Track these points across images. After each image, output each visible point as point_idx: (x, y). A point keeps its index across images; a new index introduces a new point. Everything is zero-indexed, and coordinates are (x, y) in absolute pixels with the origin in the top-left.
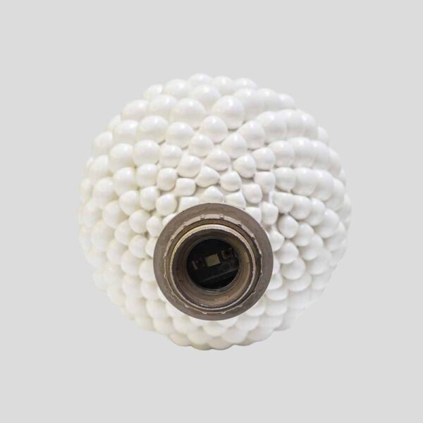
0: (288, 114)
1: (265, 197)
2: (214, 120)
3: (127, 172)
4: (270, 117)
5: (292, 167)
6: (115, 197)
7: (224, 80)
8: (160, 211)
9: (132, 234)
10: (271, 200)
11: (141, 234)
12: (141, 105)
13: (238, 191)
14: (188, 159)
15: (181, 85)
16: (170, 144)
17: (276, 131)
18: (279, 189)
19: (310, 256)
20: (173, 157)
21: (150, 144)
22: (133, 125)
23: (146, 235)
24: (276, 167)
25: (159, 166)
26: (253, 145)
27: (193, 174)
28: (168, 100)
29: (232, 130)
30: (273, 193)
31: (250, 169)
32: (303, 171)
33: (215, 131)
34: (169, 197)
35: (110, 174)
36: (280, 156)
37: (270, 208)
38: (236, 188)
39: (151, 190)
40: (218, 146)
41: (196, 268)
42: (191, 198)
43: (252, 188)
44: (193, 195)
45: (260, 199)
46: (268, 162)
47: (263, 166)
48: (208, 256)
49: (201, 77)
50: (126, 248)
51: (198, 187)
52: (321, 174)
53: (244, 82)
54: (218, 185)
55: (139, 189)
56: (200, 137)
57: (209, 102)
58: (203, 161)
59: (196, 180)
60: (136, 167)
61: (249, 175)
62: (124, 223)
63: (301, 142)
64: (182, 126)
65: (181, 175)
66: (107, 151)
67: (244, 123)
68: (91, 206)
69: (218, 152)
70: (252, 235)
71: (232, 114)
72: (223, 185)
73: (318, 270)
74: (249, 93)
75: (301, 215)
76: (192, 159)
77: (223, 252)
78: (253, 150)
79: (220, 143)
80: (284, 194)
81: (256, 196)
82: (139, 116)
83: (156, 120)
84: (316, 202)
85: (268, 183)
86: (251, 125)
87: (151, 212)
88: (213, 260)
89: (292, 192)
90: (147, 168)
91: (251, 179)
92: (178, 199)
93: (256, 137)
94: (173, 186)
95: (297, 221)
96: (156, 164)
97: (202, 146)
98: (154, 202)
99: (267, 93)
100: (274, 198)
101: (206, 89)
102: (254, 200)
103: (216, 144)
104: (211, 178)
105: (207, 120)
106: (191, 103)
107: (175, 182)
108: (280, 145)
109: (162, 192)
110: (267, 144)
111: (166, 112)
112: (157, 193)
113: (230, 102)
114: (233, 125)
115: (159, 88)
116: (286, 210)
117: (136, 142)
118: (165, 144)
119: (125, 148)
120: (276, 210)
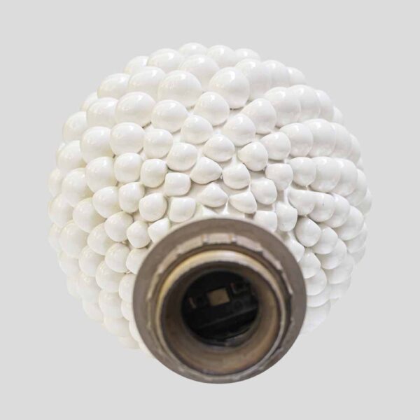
0: (301, 90)
1: (280, 195)
2: (212, 97)
3: (104, 162)
4: (281, 93)
5: (309, 156)
6: (89, 194)
7: (222, 50)
8: (144, 215)
9: (109, 243)
10: (286, 198)
11: (121, 243)
12: (123, 79)
13: (245, 188)
14: (180, 146)
15: (171, 55)
16: (156, 127)
17: (289, 111)
18: (296, 185)
19: (332, 265)
20: (161, 144)
21: (133, 128)
22: (111, 103)
23: (127, 244)
24: (292, 156)
25: (143, 155)
26: (263, 129)
27: (186, 167)
28: (155, 72)
29: (235, 110)
30: (289, 189)
31: (260, 160)
32: (323, 161)
33: (214, 111)
34: (156, 197)
35: (83, 164)
36: (295, 142)
37: (287, 209)
38: (244, 185)
39: (133, 188)
40: (219, 130)
41: (194, 306)
42: (185, 200)
43: (264, 184)
44: (186, 195)
45: (275, 199)
46: (282, 150)
47: (276, 156)
48: (211, 290)
49: (194, 46)
50: (103, 258)
51: (193, 183)
52: (342, 164)
53: (245, 53)
54: (219, 180)
55: (118, 184)
56: (194, 119)
57: (205, 75)
58: (201, 150)
59: (192, 175)
60: (114, 156)
61: (259, 167)
62: (99, 227)
63: (318, 124)
64: (173, 105)
65: (171, 168)
66: (79, 135)
67: (249, 101)
68: (60, 203)
69: (219, 138)
70: (278, 266)
71: (235, 90)
72: (227, 181)
73: (338, 279)
74: (253, 64)
75: (323, 217)
76: (186, 146)
77: (232, 285)
78: (263, 135)
79: (221, 125)
80: (303, 192)
81: (269, 195)
82: (120, 93)
83: (140, 97)
84: (338, 199)
85: (284, 179)
86: (259, 103)
87: (133, 215)
88: (220, 297)
89: (311, 188)
90: (129, 157)
91: (262, 172)
92: (167, 200)
93: (265, 119)
94: (161, 182)
95: (318, 223)
96: (139, 153)
97: (197, 130)
98: (137, 203)
99: (273, 65)
100: (290, 195)
101: (201, 60)
102: (266, 201)
103: (215, 127)
104: (211, 173)
105: (203, 97)
106: (182, 76)
107: (164, 176)
108: (296, 128)
109: (147, 190)
110: (278, 127)
111: (152, 88)
112: (140, 192)
113: (231, 75)
114: (237, 104)
115: (145, 60)
116: (306, 211)
117: (115, 124)
118: (150, 128)
119: (101, 132)
120: (295, 213)
